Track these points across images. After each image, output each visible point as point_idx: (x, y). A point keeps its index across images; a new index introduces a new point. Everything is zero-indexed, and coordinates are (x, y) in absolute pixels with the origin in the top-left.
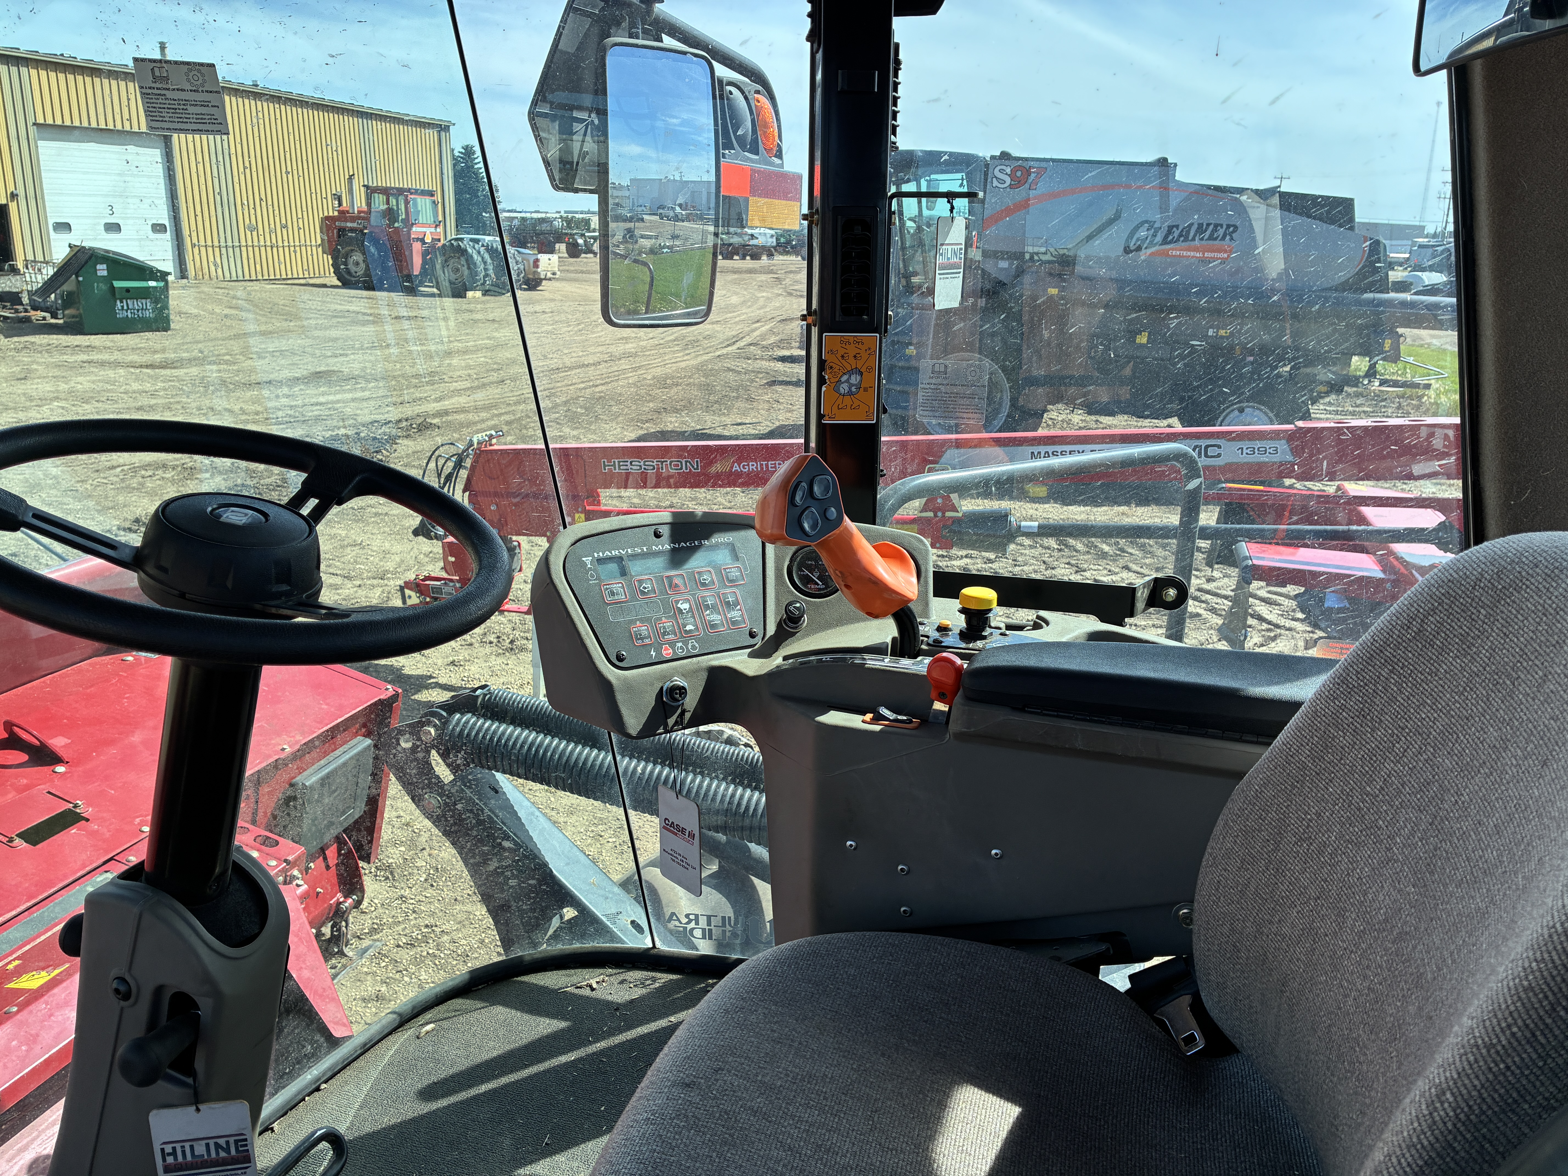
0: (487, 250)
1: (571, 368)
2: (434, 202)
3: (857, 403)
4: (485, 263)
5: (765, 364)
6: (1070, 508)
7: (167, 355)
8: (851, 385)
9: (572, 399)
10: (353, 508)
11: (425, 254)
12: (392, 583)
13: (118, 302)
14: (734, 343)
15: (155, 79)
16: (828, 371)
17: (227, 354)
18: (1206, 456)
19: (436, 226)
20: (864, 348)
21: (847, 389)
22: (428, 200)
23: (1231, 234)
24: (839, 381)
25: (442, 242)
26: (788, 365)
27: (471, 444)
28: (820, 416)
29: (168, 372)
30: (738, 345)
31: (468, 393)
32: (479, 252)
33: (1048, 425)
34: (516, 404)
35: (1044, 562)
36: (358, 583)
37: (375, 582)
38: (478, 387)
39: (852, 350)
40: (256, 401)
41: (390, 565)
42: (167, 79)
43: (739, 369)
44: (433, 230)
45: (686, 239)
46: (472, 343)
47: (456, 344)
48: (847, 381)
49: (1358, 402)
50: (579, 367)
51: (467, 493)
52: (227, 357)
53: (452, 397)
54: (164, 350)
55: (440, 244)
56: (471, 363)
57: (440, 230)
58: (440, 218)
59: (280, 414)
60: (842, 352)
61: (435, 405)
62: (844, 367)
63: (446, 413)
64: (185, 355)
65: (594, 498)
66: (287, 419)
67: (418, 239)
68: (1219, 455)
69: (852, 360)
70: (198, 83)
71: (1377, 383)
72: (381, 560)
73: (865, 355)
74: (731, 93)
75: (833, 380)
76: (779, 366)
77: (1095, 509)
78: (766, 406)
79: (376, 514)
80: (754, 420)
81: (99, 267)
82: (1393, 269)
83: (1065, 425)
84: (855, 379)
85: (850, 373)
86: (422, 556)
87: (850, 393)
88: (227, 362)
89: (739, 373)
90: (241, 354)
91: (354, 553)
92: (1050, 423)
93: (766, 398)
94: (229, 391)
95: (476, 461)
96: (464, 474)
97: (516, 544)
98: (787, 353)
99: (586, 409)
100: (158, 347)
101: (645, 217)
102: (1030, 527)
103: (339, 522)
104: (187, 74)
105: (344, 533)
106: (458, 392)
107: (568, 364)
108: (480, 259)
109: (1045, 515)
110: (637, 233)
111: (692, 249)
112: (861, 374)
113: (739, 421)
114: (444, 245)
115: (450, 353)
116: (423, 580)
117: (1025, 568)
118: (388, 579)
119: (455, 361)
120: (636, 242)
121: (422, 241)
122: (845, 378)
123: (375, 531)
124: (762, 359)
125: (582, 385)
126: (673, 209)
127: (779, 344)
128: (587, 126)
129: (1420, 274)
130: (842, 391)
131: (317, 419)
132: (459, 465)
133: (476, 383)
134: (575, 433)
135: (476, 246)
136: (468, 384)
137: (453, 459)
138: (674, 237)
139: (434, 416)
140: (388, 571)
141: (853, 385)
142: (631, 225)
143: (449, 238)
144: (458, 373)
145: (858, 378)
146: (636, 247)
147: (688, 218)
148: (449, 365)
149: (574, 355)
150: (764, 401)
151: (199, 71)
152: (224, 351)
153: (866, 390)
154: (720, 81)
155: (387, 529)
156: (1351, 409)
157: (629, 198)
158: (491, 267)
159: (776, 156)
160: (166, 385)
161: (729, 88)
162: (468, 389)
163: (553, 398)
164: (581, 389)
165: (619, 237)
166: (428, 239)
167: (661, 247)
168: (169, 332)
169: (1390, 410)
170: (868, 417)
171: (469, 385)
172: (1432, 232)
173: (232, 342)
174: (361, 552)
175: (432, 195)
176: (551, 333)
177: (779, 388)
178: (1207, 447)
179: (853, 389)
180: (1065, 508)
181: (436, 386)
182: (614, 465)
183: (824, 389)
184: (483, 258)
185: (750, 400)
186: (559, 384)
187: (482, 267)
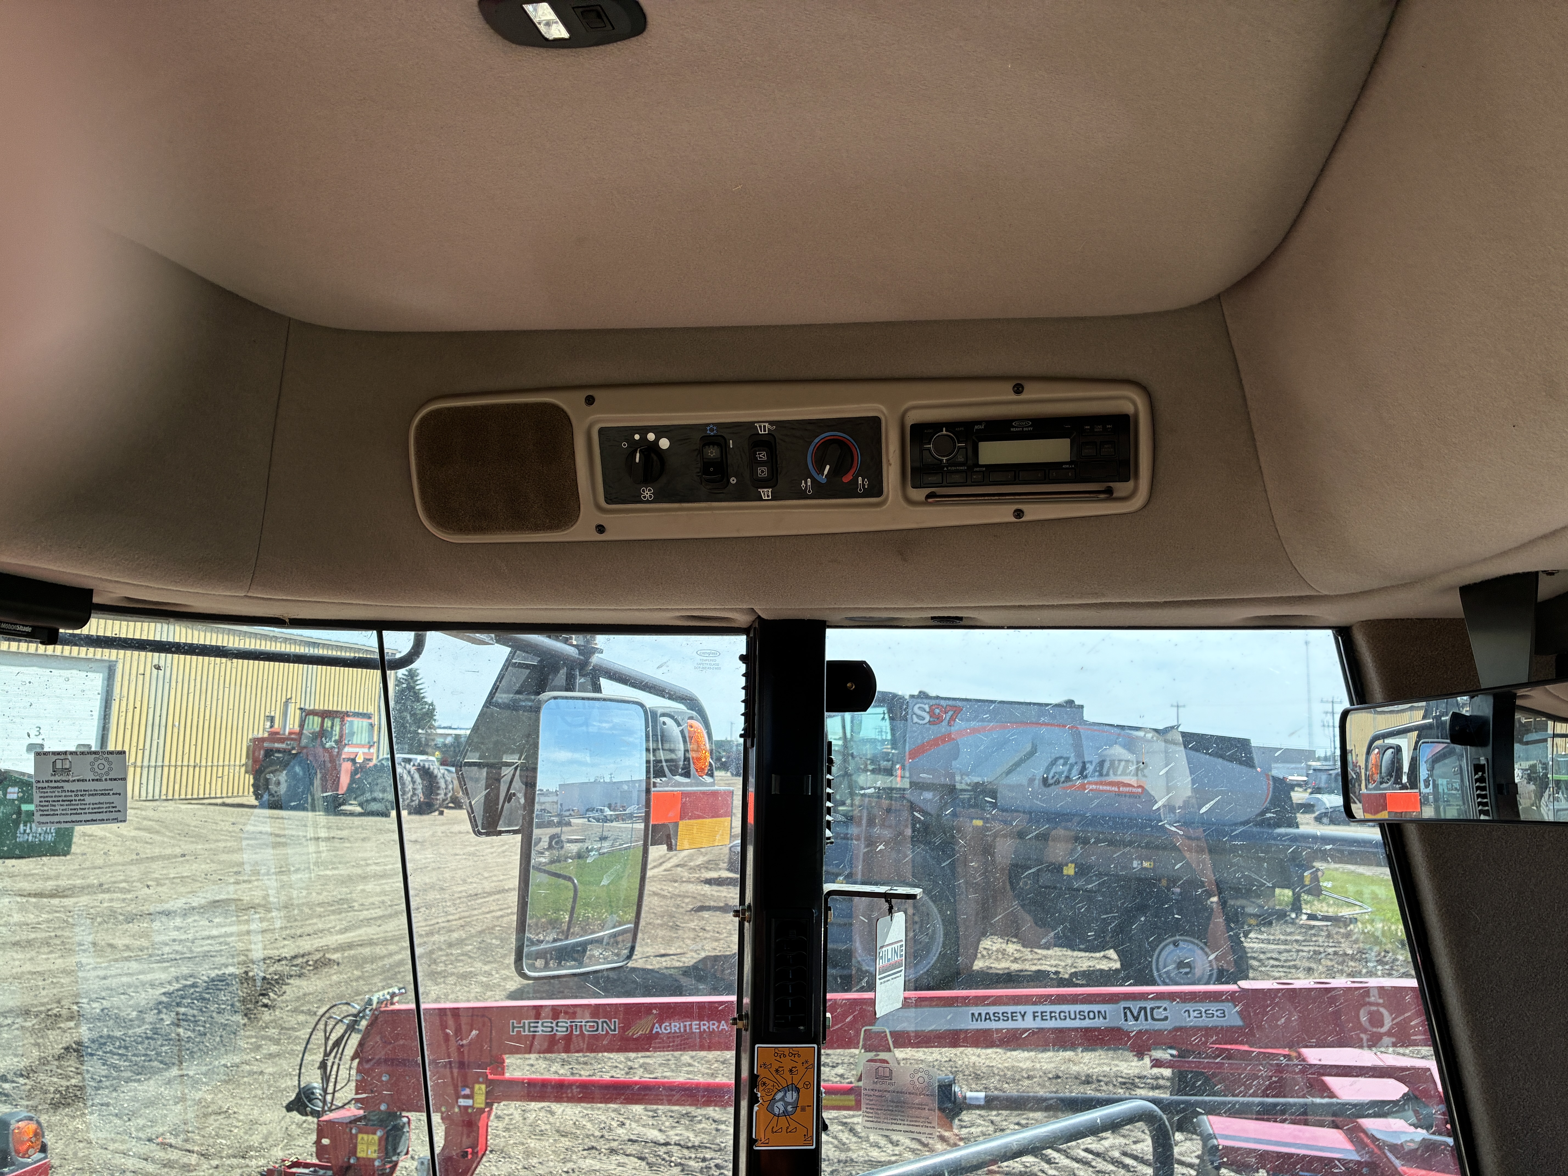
0: (418, 770)
1: (490, 894)
2: (371, 724)
3: (793, 1125)
4: (414, 782)
5: (691, 888)
6: (1015, 1053)
7: (60, 883)
8: (787, 1104)
9: (489, 928)
10: (225, 1066)
11: (354, 773)
12: (254, 1162)
13: (22, 825)
14: (661, 864)
15: (55, 771)
16: (761, 1088)
17: (125, 881)
18: (1153, 1019)
19: (370, 747)
20: (800, 1060)
21: (782, 1109)
22: (365, 722)
23: (1142, 770)
24: (773, 1099)
25: (375, 761)
26: (715, 888)
27: (370, 1003)
28: (751, 1142)
29: (55, 901)
30: (664, 866)
31: (379, 922)
32: (409, 772)
33: (983, 956)
34: (427, 935)
35: (992, 1122)
36: (215, 1163)
37: (234, 1161)
38: (390, 916)
39: (787, 1063)
40: (145, 935)
41: (255, 1140)
42: (68, 771)
43: (665, 893)
44: (366, 750)
45: (615, 840)
46: (390, 867)
47: (374, 867)
48: (782, 1099)
49: (1288, 930)
50: (499, 892)
51: (357, 1061)
52: (124, 885)
53: (359, 927)
54: (57, 877)
55: (371, 764)
56: (387, 888)
57: (373, 750)
58: (375, 739)
59: (167, 949)
60: (776, 1065)
61: (339, 937)
62: (778, 1083)
63: (350, 946)
64: (79, 882)
65: (499, 1065)
66: (173, 956)
67: (349, 759)
68: (1166, 1018)
69: (787, 1075)
70: (103, 772)
71: (1304, 917)
72: (246, 1133)
73: (801, 1069)
74: (664, 723)
75: (767, 1098)
76: (707, 888)
77: (1040, 1055)
78: (692, 935)
79: (251, 1073)
80: (679, 951)
81: (10, 790)
82: (1293, 790)
83: (1000, 956)
84: (791, 1097)
85: (786, 1089)
86: (294, 1127)
87: (785, 1113)
88: (123, 891)
89: (664, 897)
90: (140, 880)
91: (216, 1124)
92: (985, 953)
93: (692, 925)
94: (117, 923)
95: (371, 1025)
96: (354, 1040)
97: (405, 1120)
98: (714, 875)
99: (502, 940)
100: (53, 873)
101: (573, 821)
102: (977, 1099)
103: (206, 1084)
104: (92, 764)
105: (209, 1097)
106: (368, 921)
107: (488, 889)
108: (409, 779)
109: (988, 1063)
110: (564, 838)
111: (620, 850)
112: (798, 1090)
113: (663, 952)
114: (375, 766)
115: (365, 878)
116: (290, 1167)
117: (973, 1130)
118: (252, 1157)
119: (369, 887)
120: (562, 847)
121: (353, 761)
122: (779, 1096)
123: (245, 1095)
124: (688, 881)
125: (500, 913)
126: (602, 811)
127: (706, 866)
128: (516, 769)
129: (1319, 796)
130: (776, 1111)
131: (206, 955)
132: (352, 1028)
133: (389, 911)
134: (487, 968)
135: (408, 766)
136: (379, 912)
137: (346, 1021)
138: (603, 839)
139: (336, 950)
140: (251, 1148)
141: (789, 1104)
142: (557, 830)
143: (381, 757)
144: (371, 900)
145: (795, 1095)
146: (562, 852)
147: (617, 818)
148: (363, 891)
149: (495, 879)
150: (690, 929)
151: (107, 759)
152: (122, 878)
153: (803, 1109)
154: (654, 714)
155: (260, 1092)
156: (1282, 937)
157: (557, 803)
158: (420, 787)
159: (707, 774)
160: (50, 917)
161: (662, 719)
162: (380, 917)
163: (467, 928)
164: (498, 918)
165: (544, 844)
166: (359, 760)
167: (588, 850)
168: (68, 857)
169: (1321, 939)
170: (807, 1139)
171: (381, 914)
172: (1323, 755)
173: (133, 868)
174: (225, 1122)
175: (370, 718)
176: (474, 854)
177: (706, 914)
178: (1152, 1009)
179: (790, 1108)
180: (1009, 1054)
181: (344, 915)
182: (524, 1027)
183: (756, 1108)
184: (412, 778)
185: (676, 927)
186: (476, 912)
187: (410, 787)
